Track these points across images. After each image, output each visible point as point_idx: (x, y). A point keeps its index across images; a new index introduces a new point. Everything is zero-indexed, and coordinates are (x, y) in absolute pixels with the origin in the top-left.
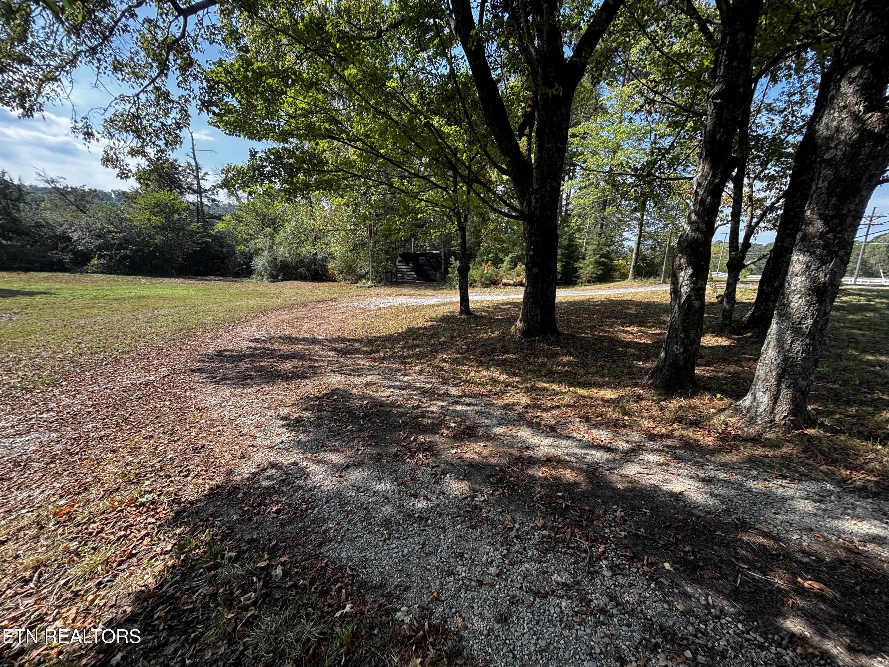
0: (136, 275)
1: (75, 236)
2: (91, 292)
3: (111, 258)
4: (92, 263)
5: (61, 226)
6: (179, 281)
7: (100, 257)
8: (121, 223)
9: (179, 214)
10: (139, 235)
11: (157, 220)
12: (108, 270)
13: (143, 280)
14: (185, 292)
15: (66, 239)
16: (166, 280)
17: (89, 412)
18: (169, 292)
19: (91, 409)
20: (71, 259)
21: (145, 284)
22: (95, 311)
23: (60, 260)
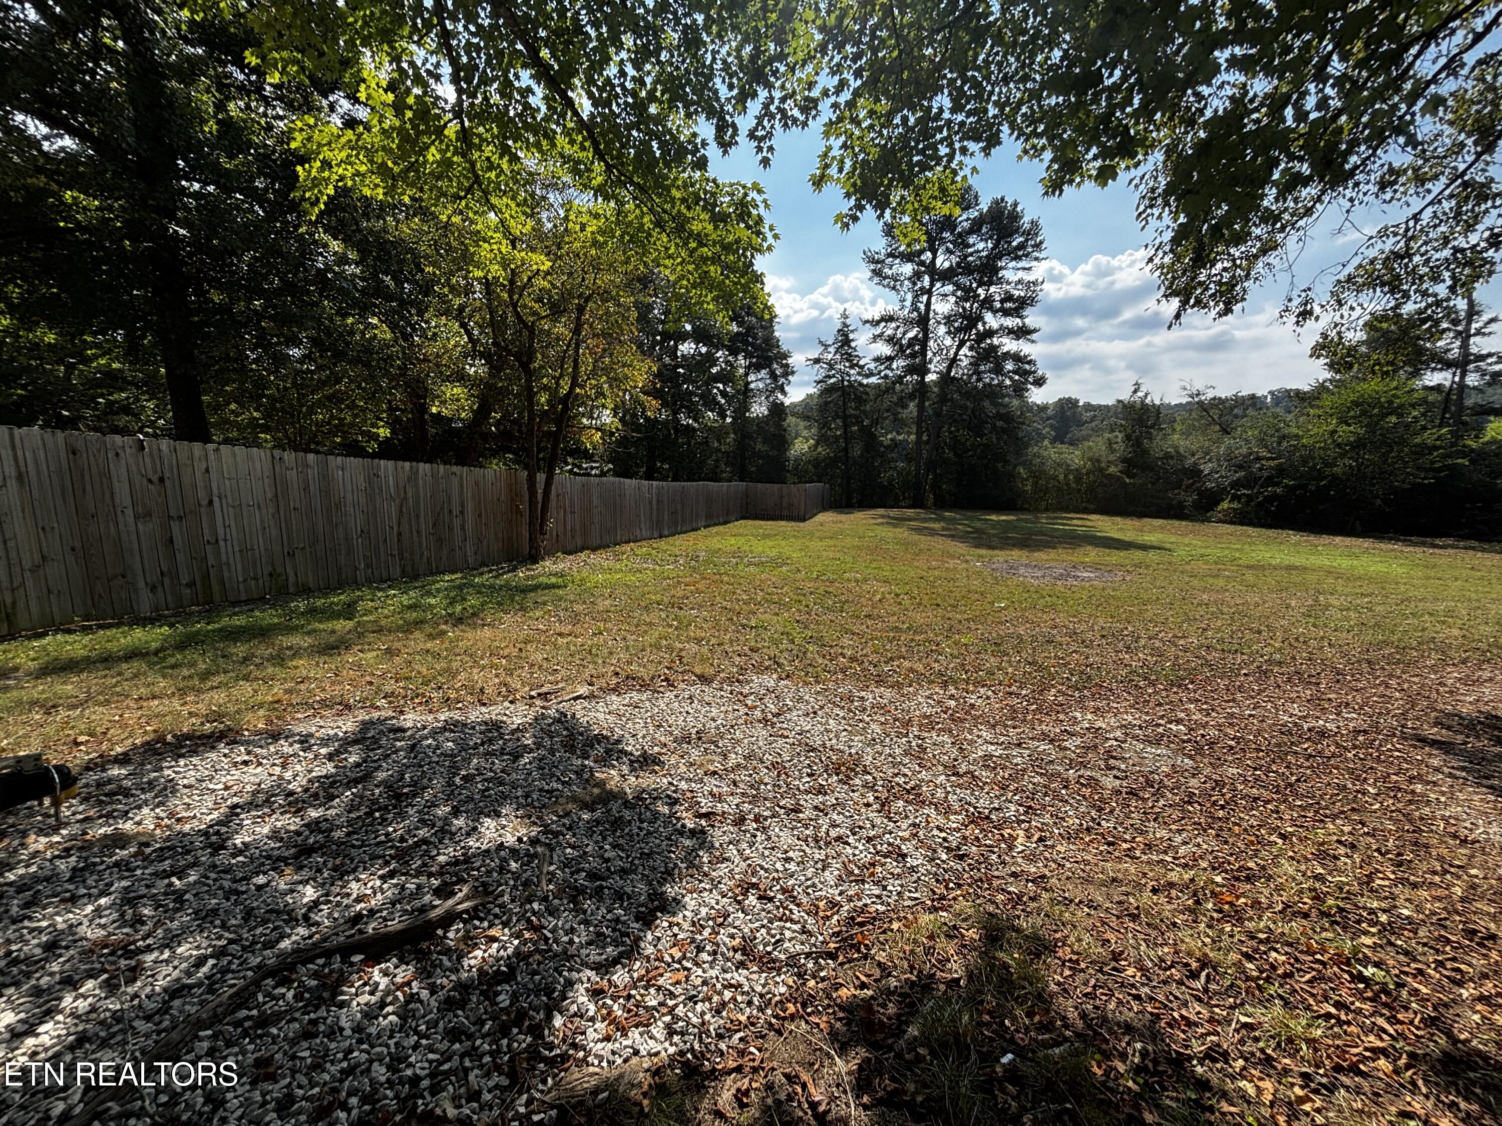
0: (1283, 528)
1: (1206, 468)
2: (1214, 552)
3: (1250, 498)
4: (1220, 508)
5: (1193, 455)
6: (1367, 543)
7: (1235, 498)
8: (1279, 443)
9: (1399, 416)
10: (1304, 461)
11: (1347, 432)
12: (1241, 519)
13: (1294, 537)
14: (1382, 568)
15: (1195, 473)
16: (1338, 539)
17: (1232, 748)
18: (1345, 563)
19: (1232, 743)
20: (1194, 501)
21: (1297, 544)
22: (1221, 582)
23: (1180, 502)
